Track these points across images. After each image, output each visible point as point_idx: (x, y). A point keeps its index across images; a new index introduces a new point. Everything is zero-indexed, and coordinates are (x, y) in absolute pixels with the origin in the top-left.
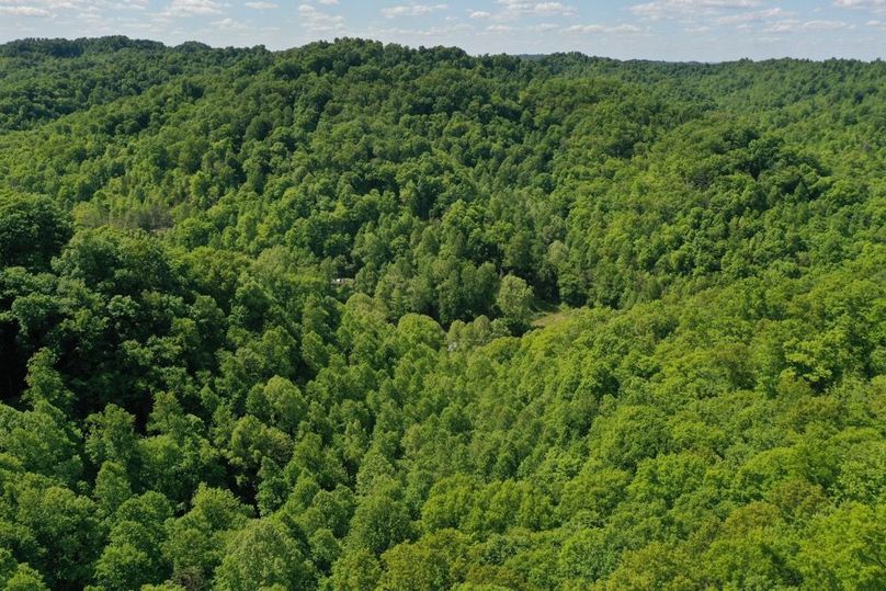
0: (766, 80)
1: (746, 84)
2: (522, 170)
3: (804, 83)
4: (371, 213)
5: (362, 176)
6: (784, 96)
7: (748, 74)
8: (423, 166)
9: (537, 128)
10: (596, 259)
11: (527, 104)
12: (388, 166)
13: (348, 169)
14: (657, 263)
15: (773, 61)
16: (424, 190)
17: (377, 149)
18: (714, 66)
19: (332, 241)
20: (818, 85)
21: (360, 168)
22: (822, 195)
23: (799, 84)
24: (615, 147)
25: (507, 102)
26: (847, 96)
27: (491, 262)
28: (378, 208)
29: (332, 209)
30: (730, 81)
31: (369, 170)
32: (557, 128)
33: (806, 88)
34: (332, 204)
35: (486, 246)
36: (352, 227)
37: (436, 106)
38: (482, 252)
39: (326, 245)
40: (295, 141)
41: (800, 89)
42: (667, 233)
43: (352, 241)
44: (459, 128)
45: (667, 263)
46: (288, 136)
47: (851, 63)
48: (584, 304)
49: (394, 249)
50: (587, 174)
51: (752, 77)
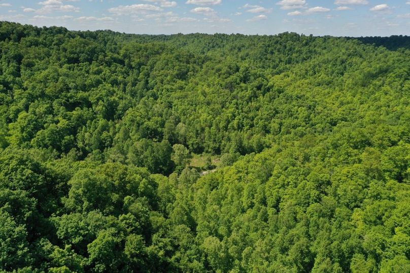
0: (193, 42)
1: (185, 44)
2: (138, 89)
3: (209, 43)
4: (81, 121)
5: (68, 101)
6: (204, 49)
7: (185, 40)
8: (104, 92)
9: (134, 68)
10: (203, 130)
11: (125, 56)
12: (81, 94)
13: (57, 97)
14: (228, 127)
15: (192, 34)
16: (109, 105)
17: (71, 85)
18: (168, 36)
19: (66, 141)
20: (215, 44)
21: (65, 96)
22: (271, 90)
23: (207, 44)
24: (177, 75)
25: (115, 55)
26: (234, 48)
27: (156, 138)
28: (85, 118)
29: (57, 122)
30: (178, 43)
31: (71, 97)
32: (146, 67)
33: (211, 45)
34: (56, 119)
35: (152, 131)
36: (73, 131)
37: (81, 59)
38: (151, 134)
39: (63, 144)
40: (9, 83)
41: (209, 46)
42: (228, 113)
43: (75, 139)
44: (97, 70)
45: (233, 127)
46: (4, 81)
47: (224, 35)
48: (203, 151)
49: (104, 139)
50: (172, 89)
51: (186, 41)
